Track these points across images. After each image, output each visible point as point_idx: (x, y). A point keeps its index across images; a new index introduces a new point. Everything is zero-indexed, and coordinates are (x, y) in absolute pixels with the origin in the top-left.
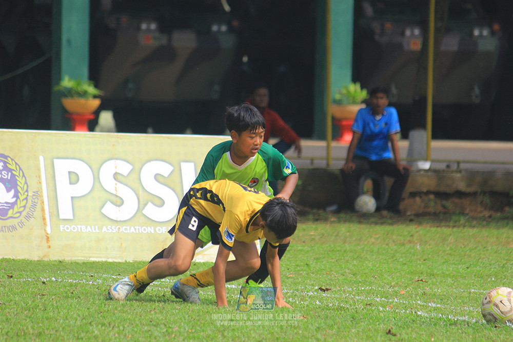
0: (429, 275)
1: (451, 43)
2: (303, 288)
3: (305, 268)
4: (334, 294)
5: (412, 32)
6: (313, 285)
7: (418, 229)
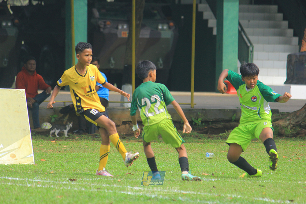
0: (134, 170)
1: (146, 34)
2: (59, 179)
3: (61, 167)
4: (78, 183)
5: (123, 27)
6: (65, 177)
7: (127, 144)
